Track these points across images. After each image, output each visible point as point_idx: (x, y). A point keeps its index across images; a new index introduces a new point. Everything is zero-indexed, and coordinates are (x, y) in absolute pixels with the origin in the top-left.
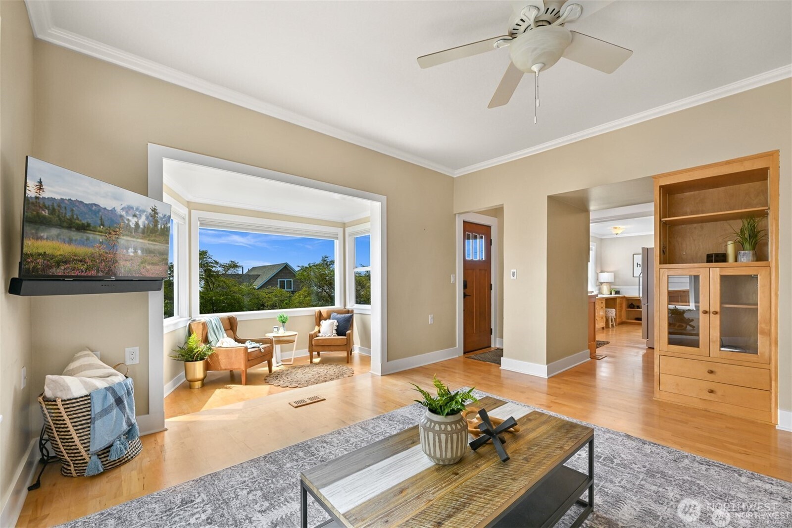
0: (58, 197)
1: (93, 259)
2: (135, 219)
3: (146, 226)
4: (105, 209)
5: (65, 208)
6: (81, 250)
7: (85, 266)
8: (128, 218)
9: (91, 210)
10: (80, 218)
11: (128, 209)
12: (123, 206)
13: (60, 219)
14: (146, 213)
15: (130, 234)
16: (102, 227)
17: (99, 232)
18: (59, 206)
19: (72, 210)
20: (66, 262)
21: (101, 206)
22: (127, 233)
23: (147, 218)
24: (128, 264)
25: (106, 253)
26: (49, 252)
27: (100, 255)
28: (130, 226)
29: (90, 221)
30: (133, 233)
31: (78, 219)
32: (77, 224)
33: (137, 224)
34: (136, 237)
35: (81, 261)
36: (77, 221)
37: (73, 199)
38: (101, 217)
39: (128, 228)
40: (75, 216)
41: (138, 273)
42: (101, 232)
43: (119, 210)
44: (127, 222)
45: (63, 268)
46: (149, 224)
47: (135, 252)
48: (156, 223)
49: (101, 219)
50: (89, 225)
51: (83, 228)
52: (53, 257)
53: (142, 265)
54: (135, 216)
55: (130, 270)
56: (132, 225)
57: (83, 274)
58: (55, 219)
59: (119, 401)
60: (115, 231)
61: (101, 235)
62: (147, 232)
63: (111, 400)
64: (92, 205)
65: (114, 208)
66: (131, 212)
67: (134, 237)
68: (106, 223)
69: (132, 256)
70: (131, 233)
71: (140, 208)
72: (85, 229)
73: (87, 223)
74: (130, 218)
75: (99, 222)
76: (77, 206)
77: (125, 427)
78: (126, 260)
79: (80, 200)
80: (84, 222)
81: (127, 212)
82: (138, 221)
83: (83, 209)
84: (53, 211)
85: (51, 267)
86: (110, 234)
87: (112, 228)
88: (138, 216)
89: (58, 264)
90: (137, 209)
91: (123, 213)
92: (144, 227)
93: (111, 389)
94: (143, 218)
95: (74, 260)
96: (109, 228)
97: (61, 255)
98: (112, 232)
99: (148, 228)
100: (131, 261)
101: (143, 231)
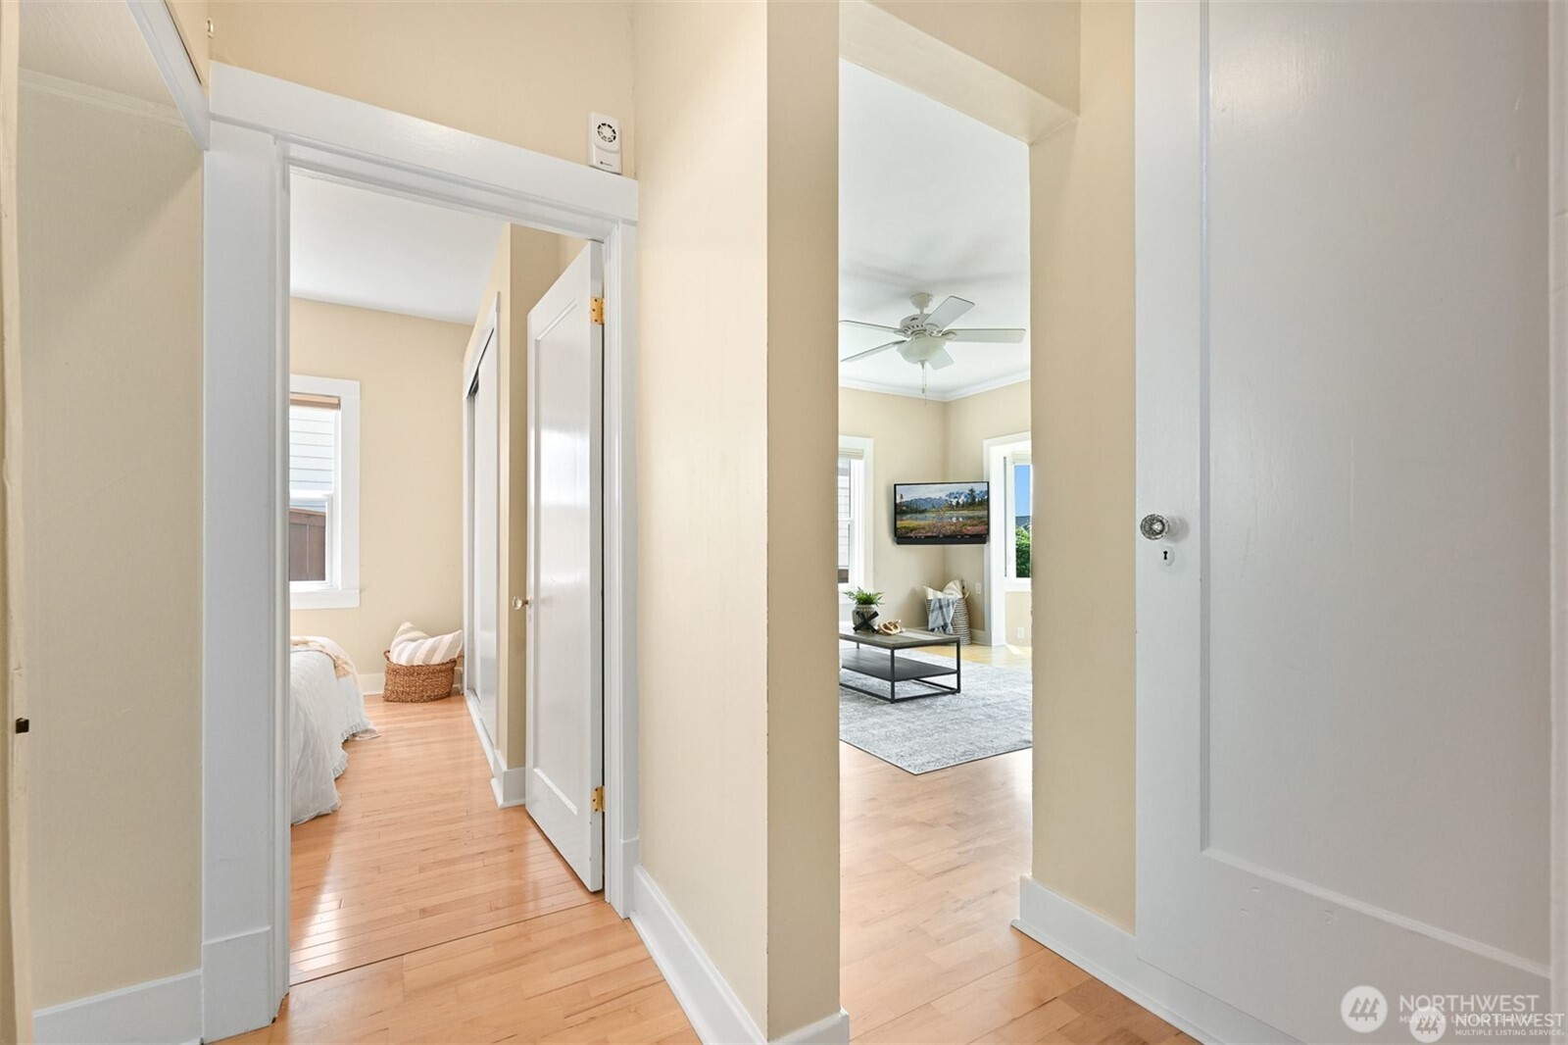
0: (909, 499)
2: (956, 500)
4: (935, 498)
5: (913, 504)
6: (922, 523)
7: (924, 531)
8: (950, 500)
9: (926, 501)
11: (950, 495)
12: (946, 494)
13: (910, 509)
14: (965, 494)
16: (934, 509)
17: (930, 511)
18: (909, 504)
19: (916, 504)
20: (914, 529)
21: (931, 498)
22: (950, 509)
23: (966, 497)
24: (953, 528)
25: (937, 523)
26: (905, 526)
27: (933, 524)
30: (955, 508)
31: (919, 507)
33: (958, 503)
34: (958, 510)
35: (923, 528)
36: (919, 509)
37: (917, 498)
38: (933, 503)
39: (951, 505)
41: (960, 532)
42: (932, 511)
43: (944, 497)
44: (949, 502)
45: (914, 532)
46: (967, 500)
47: (958, 519)
48: (974, 498)
51: (923, 511)
52: (907, 527)
53: (963, 526)
54: (955, 497)
55: (954, 531)
56: (954, 503)
57: (924, 535)
58: (907, 510)
59: (941, 607)
60: (941, 510)
61: (932, 513)
63: (937, 605)
64: (927, 499)
65: (941, 497)
66: (953, 496)
67: (955, 510)
68: (936, 506)
69: (955, 522)
70: (953, 508)
71: (960, 492)
72: (925, 512)
74: (952, 500)
75: (931, 506)
76: (919, 501)
77: (942, 624)
78: (950, 525)
79: (920, 498)
80: (925, 508)
81: (949, 497)
82: (958, 500)
83: (922, 502)
84: (906, 507)
85: (906, 532)
86: (938, 511)
87: (939, 508)
88: (958, 497)
89: (911, 531)
90: (957, 493)
91: (947, 498)
92: (962, 503)
93: (940, 599)
94: (963, 497)
95: (919, 528)
97: (912, 526)
99: (967, 503)
100: (954, 525)
101: (963, 506)
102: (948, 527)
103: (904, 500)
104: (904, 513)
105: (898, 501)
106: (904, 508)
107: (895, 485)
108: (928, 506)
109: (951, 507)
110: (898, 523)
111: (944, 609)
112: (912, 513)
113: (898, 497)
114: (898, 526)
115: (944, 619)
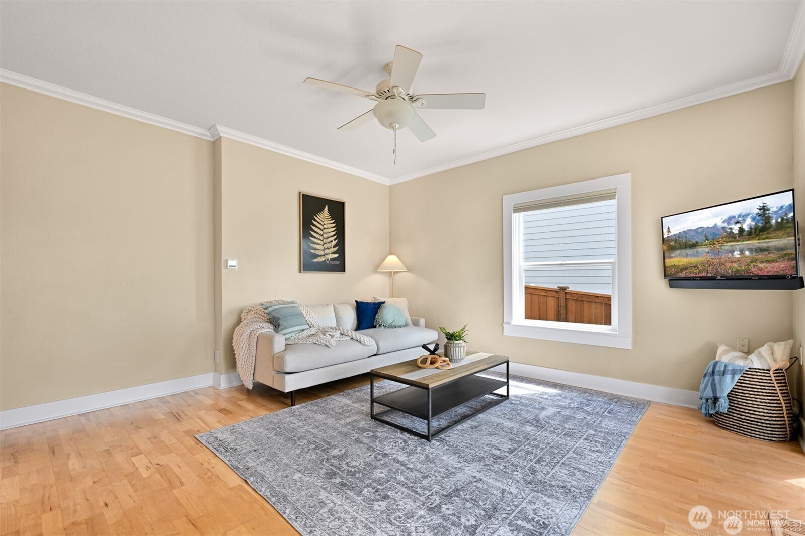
0: (677, 232)
1: (703, 265)
2: (739, 225)
3: (753, 227)
4: (708, 227)
5: (682, 237)
6: (694, 260)
7: (698, 270)
8: (730, 227)
9: (697, 232)
10: (691, 240)
11: (729, 220)
12: (723, 220)
13: (680, 244)
14: (751, 215)
15: (733, 239)
16: (707, 241)
17: (705, 245)
18: (679, 237)
19: (686, 237)
20: (686, 269)
21: (705, 227)
22: (730, 239)
23: (753, 219)
25: (713, 259)
26: (676, 264)
27: (708, 262)
28: (733, 233)
29: (697, 240)
30: (738, 238)
31: (690, 241)
32: (690, 245)
33: (741, 230)
34: (742, 240)
35: (695, 267)
36: (690, 243)
37: (686, 230)
38: (706, 235)
39: (731, 235)
40: (688, 240)
41: (747, 272)
42: (707, 245)
43: (720, 224)
44: (729, 231)
45: (684, 272)
46: (756, 224)
48: (767, 219)
49: (706, 236)
50: (697, 243)
51: (694, 246)
52: (678, 266)
53: (752, 265)
54: (737, 222)
55: (738, 270)
56: (736, 231)
57: (697, 275)
58: (677, 245)
60: (718, 242)
61: (707, 247)
62: (755, 232)
64: (698, 229)
65: (716, 224)
66: (733, 221)
67: (738, 241)
68: (710, 238)
69: (739, 258)
70: (735, 238)
71: (743, 214)
72: (696, 246)
73: (696, 242)
74: (732, 226)
75: (705, 239)
76: (688, 233)
78: (732, 262)
79: (689, 229)
80: (694, 242)
81: (729, 223)
82: (742, 226)
83: (692, 233)
84: (676, 241)
85: (678, 272)
86: (714, 244)
87: (715, 240)
88: (741, 222)
89: (682, 270)
90: (739, 216)
91: (725, 225)
92: (751, 228)
94: (749, 221)
95: (690, 267)
96: (713, 240)
97: (682, 265)
98: (716, 243)
99: (756, 227)
100: (738, 263)
101: (750, 233)
102: (728, 265)
103: (671, 234)
104: (672, 249)
105: (665, 236)
106: (672, 244)
107: (662, 218)
108: (700, 239)
109: (731, 237)
110: (667, 261)
111: (717, 377)
112: (681, 248)
113: (665, 231)
114: (666, 265)
115: (714, 390)
